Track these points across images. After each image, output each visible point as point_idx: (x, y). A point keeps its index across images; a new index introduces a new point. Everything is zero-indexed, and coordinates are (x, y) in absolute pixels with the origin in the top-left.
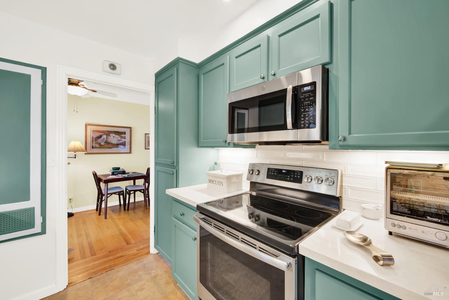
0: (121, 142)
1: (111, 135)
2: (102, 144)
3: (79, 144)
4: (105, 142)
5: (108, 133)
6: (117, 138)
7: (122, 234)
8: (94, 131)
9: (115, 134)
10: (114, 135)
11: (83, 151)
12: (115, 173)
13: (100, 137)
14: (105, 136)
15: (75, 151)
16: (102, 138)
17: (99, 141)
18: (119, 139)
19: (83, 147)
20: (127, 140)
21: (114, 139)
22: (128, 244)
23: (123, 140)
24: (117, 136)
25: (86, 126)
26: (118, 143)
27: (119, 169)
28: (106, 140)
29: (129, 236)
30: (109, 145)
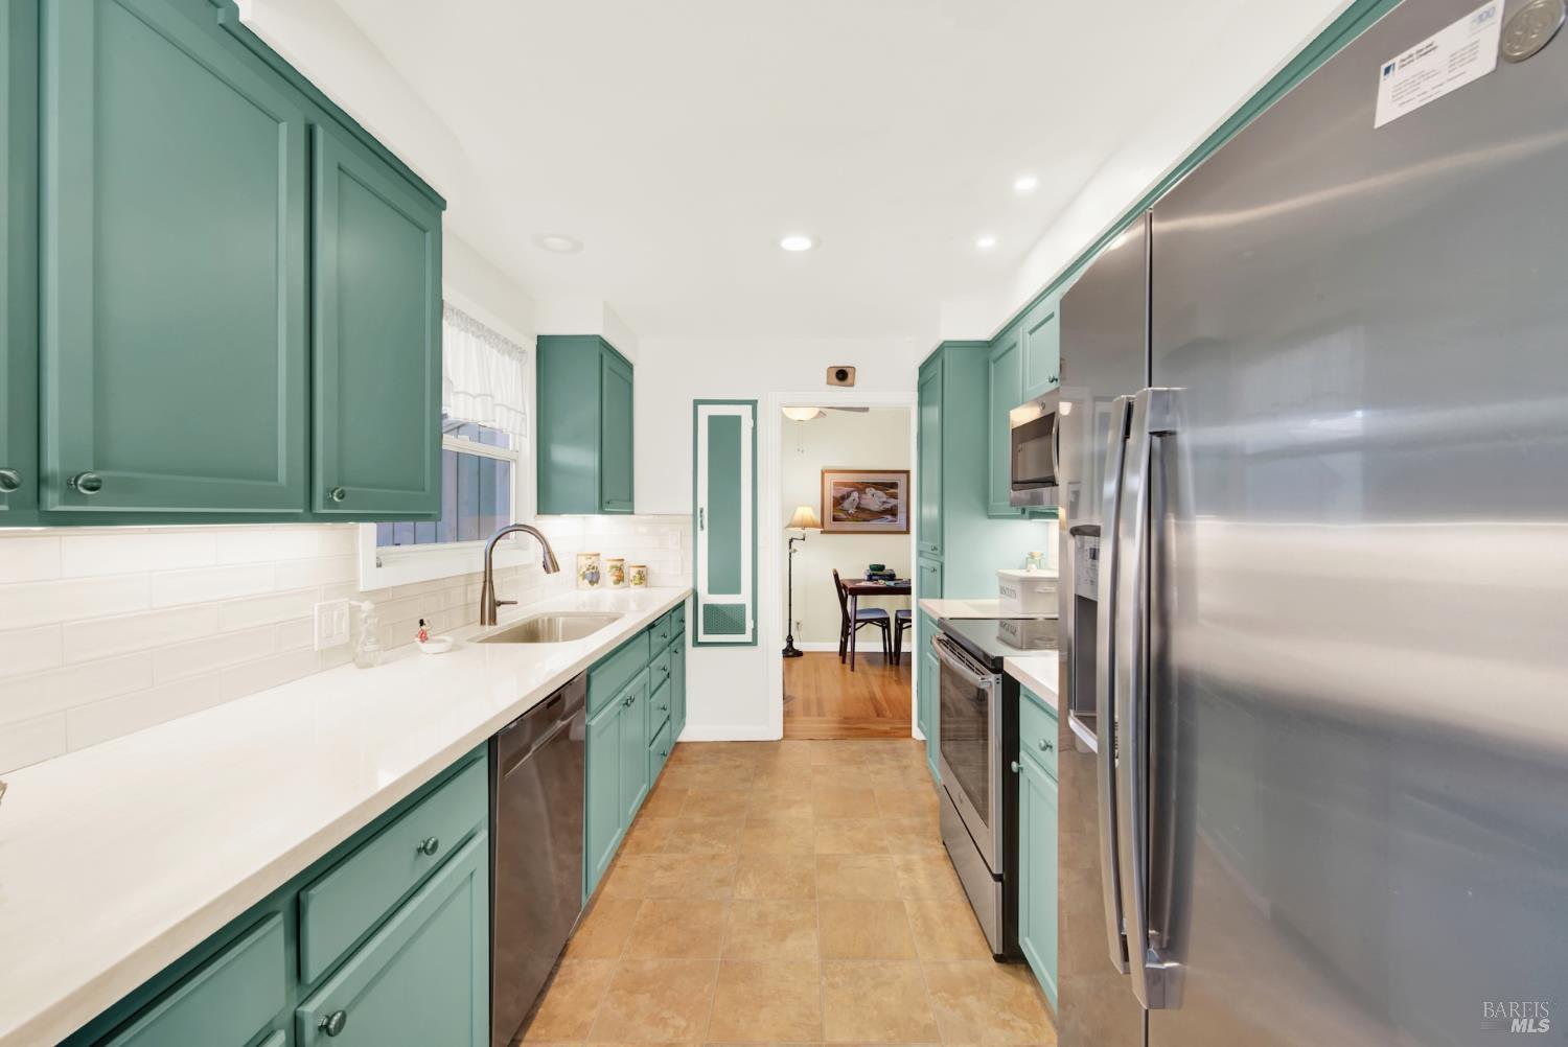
0: (888, 506)
1: (867, 490)
2: (851, 511)
3: (809, 512)
4: (857, 508)
5: (861, 487)
6: (880, 498)
7: (873, 699)
8: (837, 484)
9: (876, 489)
10: (873, 490)
11: (815, 526)
12: (874, 578)
13: (848, 495)
14: (855, 495)
15: (804, 526)
16: (852, 498)
17: (846, 504)
18: (884, 499)
19: (818, 519)
20: (900, 502)
21: (874, 500)
22: (878, 716)
23: (893, 501)
24: (880, 493)
25: (823, 473)
26: (882, 509)
27: (882, 568)
28: (859, 503)
29: (885, 704)
30: (864, 514)
